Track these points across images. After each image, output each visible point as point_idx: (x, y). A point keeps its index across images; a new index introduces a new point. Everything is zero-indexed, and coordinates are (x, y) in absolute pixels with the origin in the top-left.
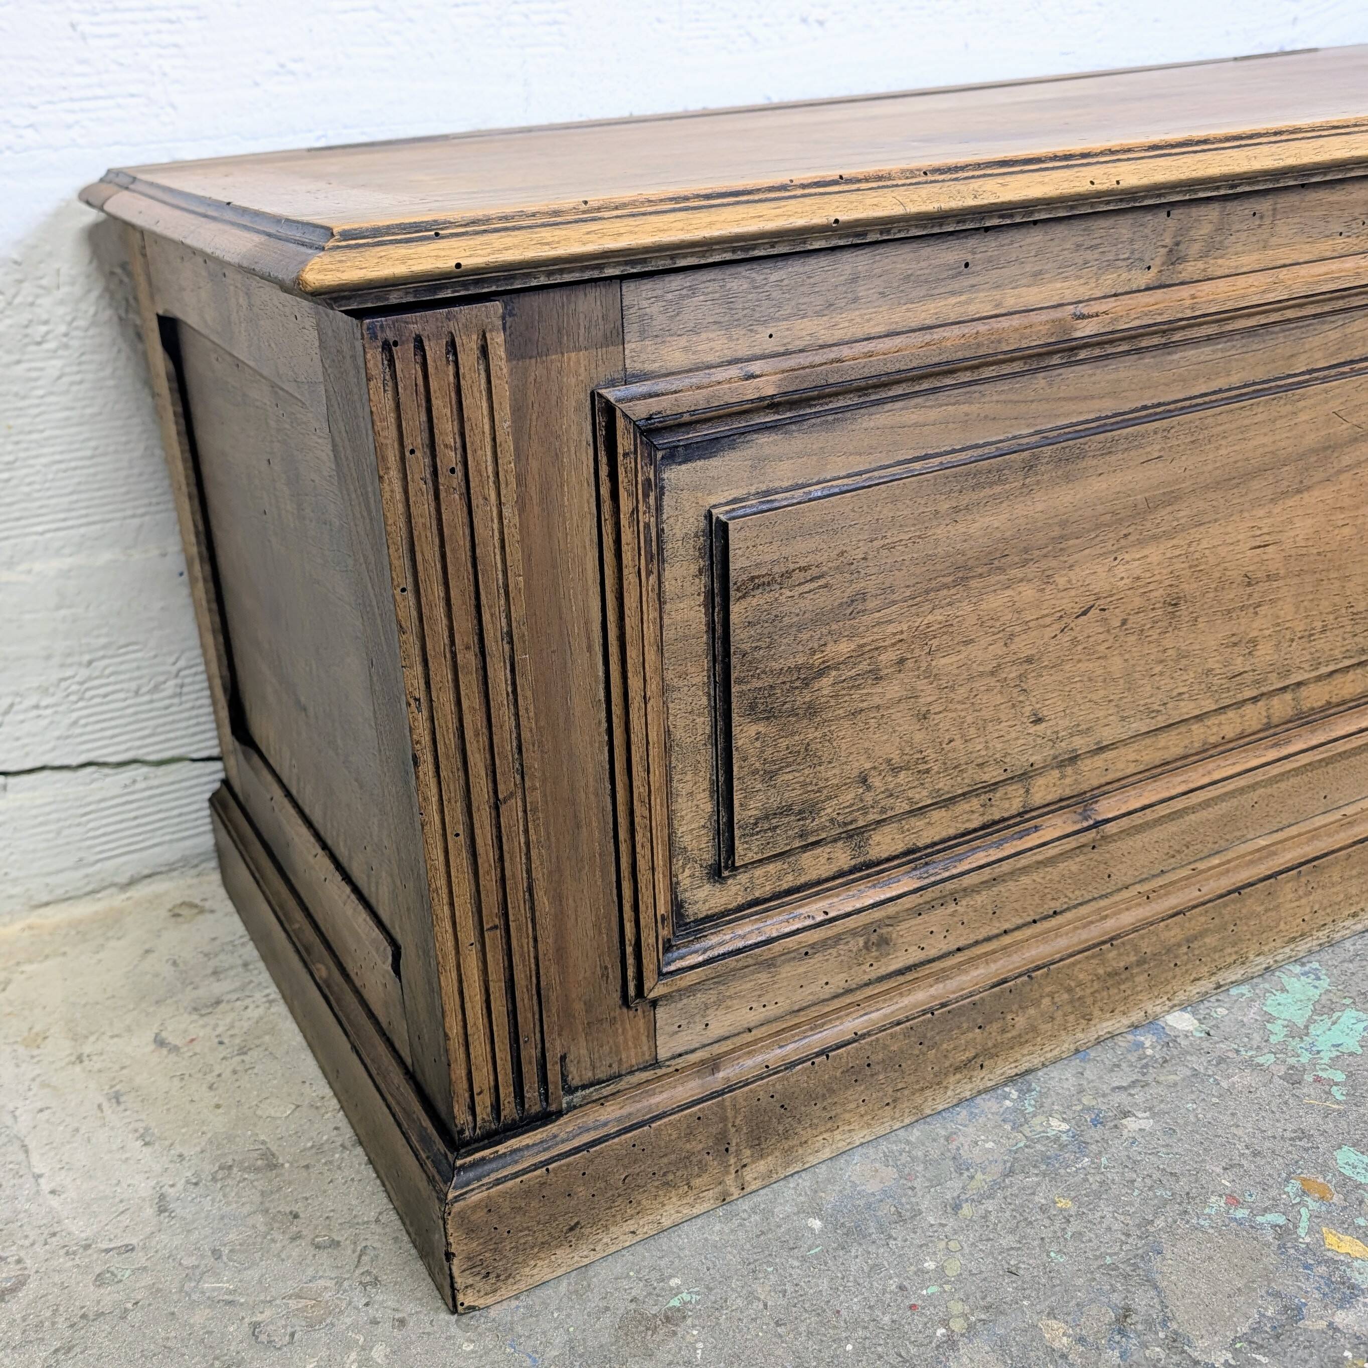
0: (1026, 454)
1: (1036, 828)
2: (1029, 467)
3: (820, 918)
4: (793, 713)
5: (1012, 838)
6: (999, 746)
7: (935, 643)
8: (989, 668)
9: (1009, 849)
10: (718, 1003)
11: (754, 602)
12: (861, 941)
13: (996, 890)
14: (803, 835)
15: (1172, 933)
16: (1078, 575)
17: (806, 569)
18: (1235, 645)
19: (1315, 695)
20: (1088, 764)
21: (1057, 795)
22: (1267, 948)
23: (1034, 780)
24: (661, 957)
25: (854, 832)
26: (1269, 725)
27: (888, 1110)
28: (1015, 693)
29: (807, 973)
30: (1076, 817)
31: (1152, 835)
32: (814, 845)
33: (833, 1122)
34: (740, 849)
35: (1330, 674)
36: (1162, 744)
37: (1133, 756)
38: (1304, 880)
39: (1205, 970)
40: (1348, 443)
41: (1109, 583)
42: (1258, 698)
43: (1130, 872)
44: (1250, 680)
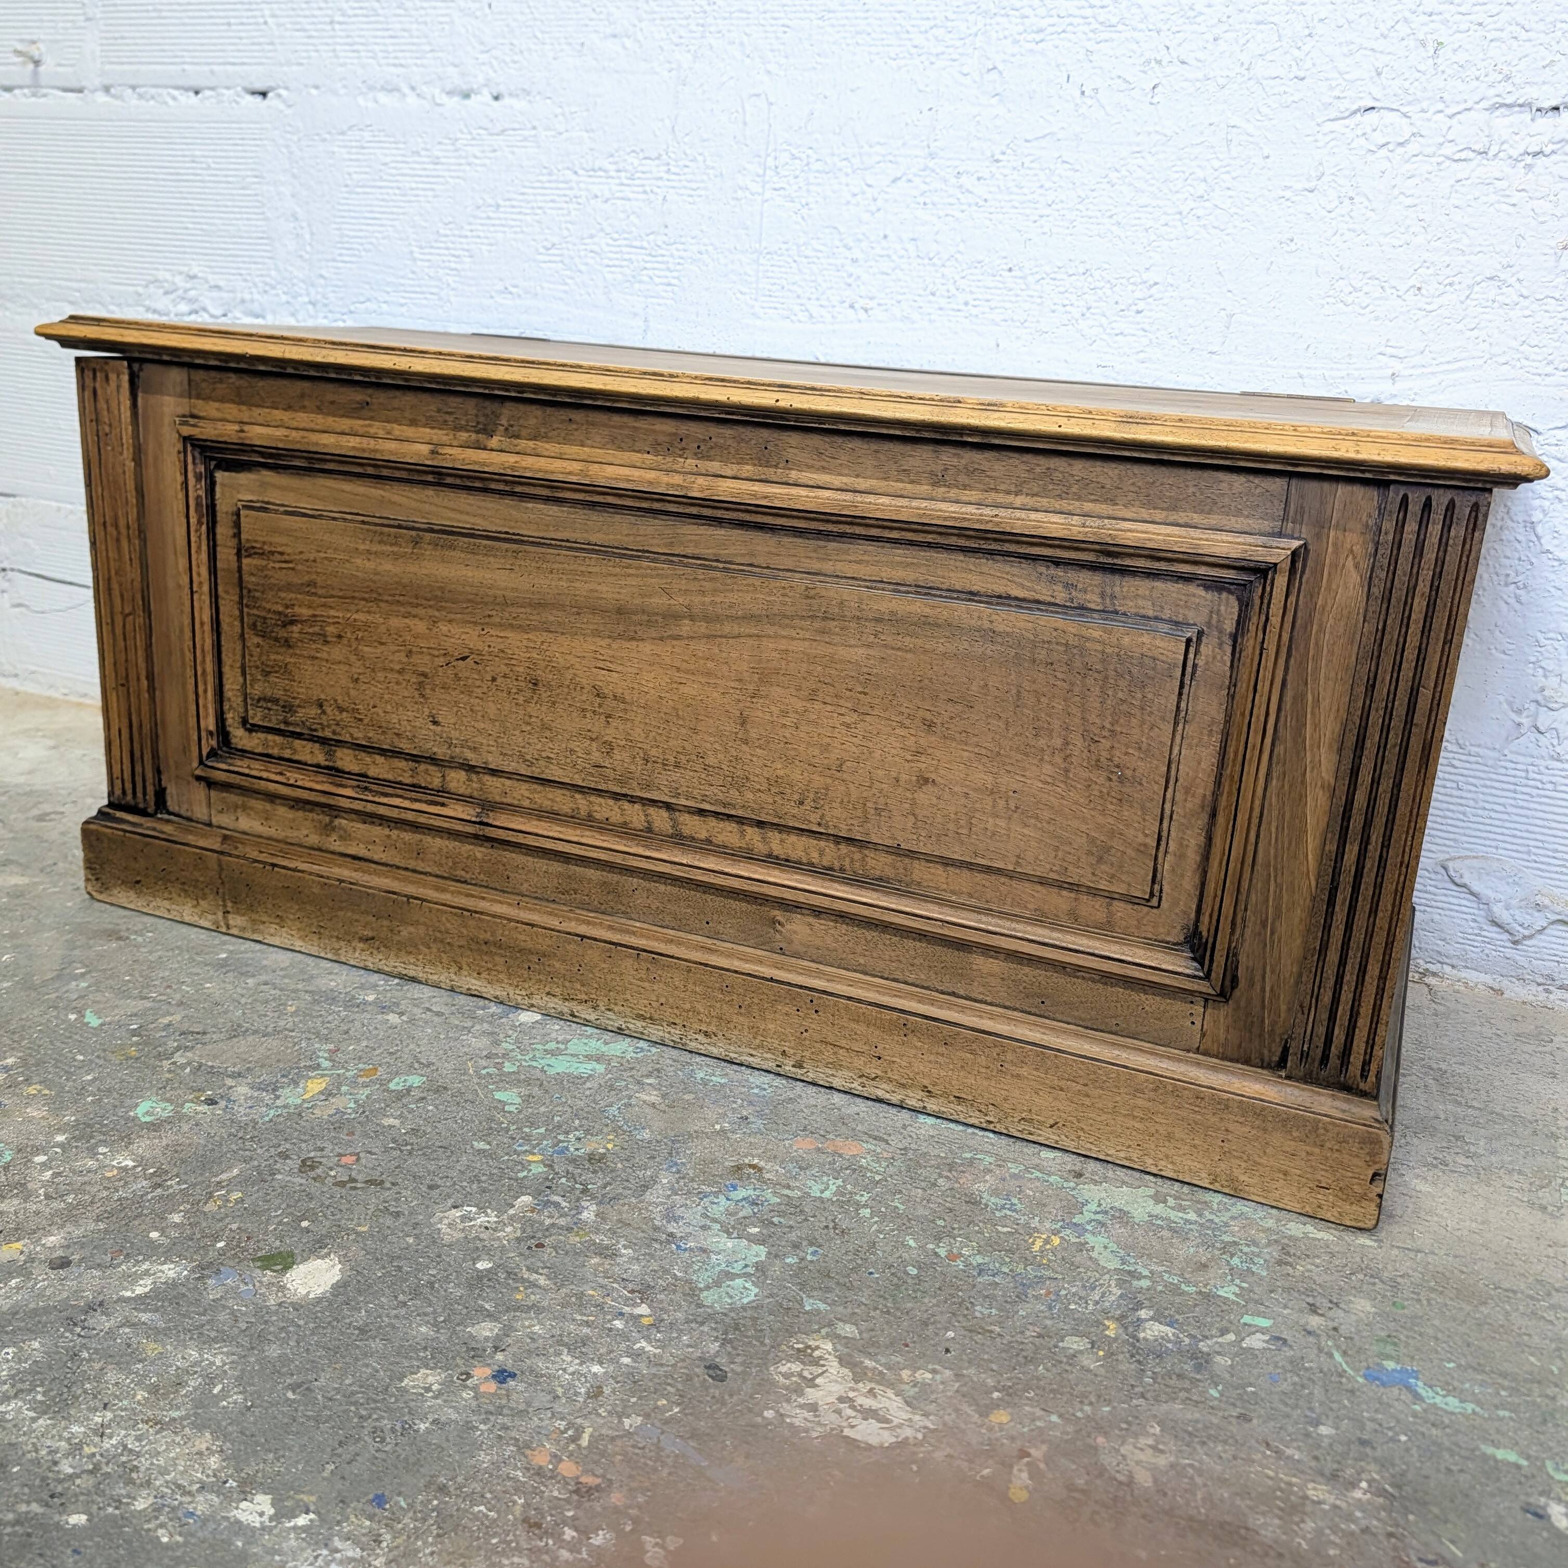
0: (414, 533)
1: (443, 805)
2: (416, 543)
3: (292, 782)
4: (276, 639)
5: (427, 802)
6: (409, 728)
7: (360, 634)
8: (397, 667)
9: (417, 806)
10: (244, 808)
11: (255, 562)
12: (327, 819)
13: (418, 837)
14: (286, 723)
15: (522, 937)
16: (456, 630)
17: (282, 554)
18: (592, 739)
19: (692, 825)
20: (488, 780)
21: (468, 792)
22: (616, 1009)
23: (448, 771)
24: (204, 753)
25: (323, 741)
26: (649, 830)
27: (315, 937)
28: (416, 694)
29: (294, 820)
30: (472, 812)
31: (541, 864)
32: (299, 736)
33: (281, 920)
34: (251, 712)
35: (701, 812)
36: (550, 796)
37: (527, 794)
38: (644, 965)
39: (558, 991)
40: (677, 617)
41: (480, 645)
42: (632, 799)
43: (526, 885)
44: (612, 776)
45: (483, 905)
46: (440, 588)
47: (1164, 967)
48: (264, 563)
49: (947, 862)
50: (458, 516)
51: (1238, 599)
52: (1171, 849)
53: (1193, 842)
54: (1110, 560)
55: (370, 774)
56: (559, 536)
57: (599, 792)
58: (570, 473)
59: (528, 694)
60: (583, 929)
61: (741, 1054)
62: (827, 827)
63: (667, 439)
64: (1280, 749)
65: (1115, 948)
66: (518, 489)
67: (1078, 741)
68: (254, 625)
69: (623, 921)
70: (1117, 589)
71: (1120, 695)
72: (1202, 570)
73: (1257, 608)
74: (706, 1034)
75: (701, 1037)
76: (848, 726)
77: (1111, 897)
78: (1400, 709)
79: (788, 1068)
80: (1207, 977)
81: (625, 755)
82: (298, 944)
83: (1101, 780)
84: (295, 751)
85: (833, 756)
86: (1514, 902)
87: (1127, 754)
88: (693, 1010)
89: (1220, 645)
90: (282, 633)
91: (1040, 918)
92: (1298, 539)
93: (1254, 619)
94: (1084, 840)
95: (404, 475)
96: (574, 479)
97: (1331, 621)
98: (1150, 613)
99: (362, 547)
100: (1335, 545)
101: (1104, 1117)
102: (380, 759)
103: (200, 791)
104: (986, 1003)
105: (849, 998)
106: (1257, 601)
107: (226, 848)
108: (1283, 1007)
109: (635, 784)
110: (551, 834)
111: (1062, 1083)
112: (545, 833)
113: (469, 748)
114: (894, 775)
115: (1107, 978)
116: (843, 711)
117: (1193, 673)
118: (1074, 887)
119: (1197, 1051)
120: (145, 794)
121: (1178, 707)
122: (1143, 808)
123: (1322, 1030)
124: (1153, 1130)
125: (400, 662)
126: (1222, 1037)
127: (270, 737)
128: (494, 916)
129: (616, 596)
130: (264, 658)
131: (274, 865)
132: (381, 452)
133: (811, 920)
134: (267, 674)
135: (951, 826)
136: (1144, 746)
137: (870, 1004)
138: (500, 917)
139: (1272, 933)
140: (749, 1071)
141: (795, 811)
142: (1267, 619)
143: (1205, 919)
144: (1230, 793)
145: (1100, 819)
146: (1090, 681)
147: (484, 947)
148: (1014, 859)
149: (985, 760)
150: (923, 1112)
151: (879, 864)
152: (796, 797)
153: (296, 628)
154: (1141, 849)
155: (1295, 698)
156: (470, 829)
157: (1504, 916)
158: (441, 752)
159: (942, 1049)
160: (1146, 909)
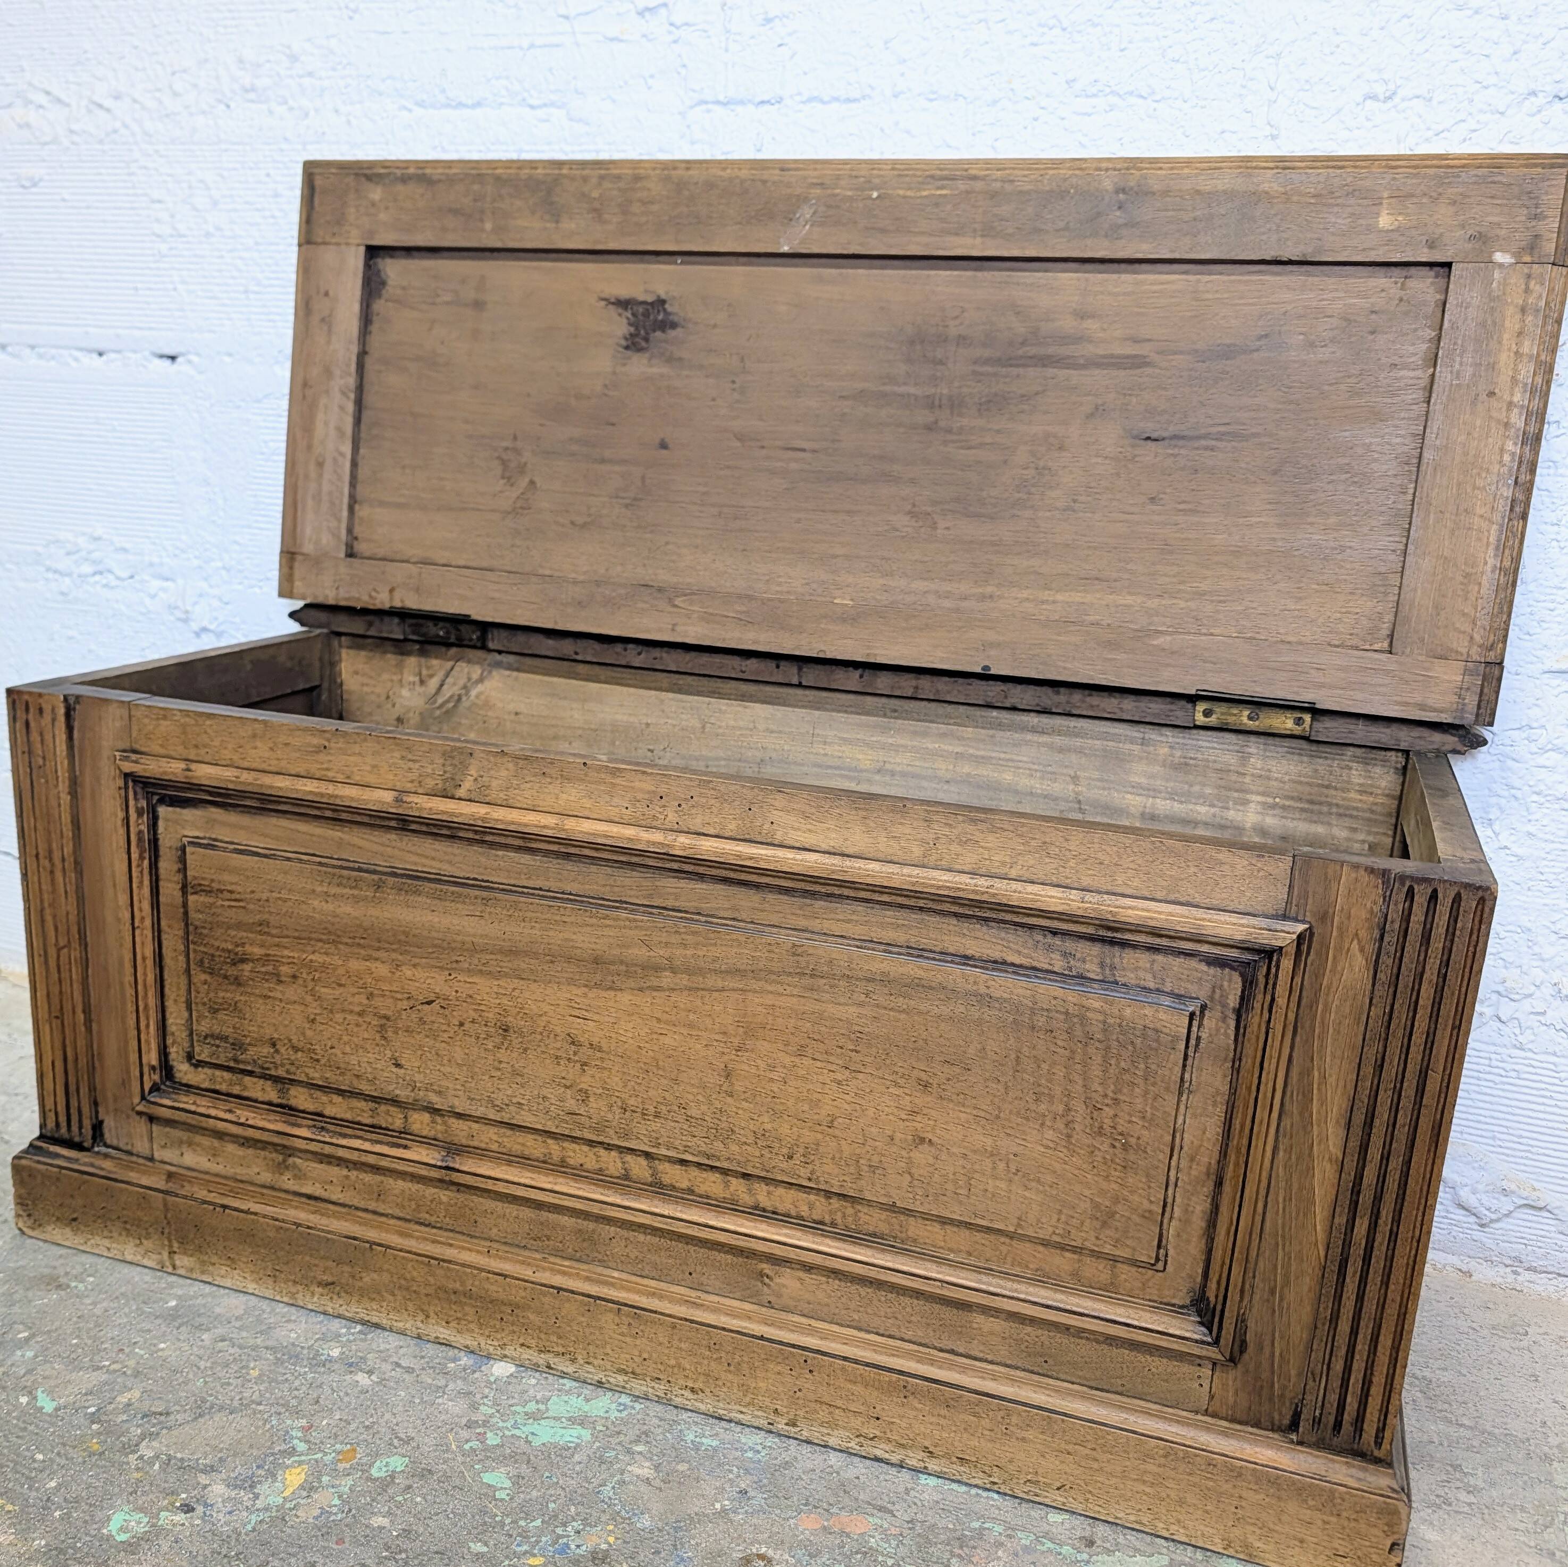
0: (376, 877)
1: (406, 1147)
2: (378, 887)
3: (242, 1120)
4: (226, 977)
5: (387, 1144)
6: (369, 1070)
7: (317, 975)
8: (357, 1009)
9: (378, 1148)
10: (190, 1144)
11: (202, 899)
12: (281, 1158)
13: (379, 1178)
14: (236, 1060)
15: (493, 1288)
16: (420, 974)
17: (231, 892)
18: (566, 1087)
19: (673, 1174)
20: (454, 1123)
21: (432, 1134)
22: (596, 1362)
23: (410, 1113)
24: (147, 1088)
25: (276, 1080)
26: (627, 1177)
27: (270, 1281)
28: (378, 1036)
29: (244, 1157)
30: (437, 1155)
31: (512, 1210)
32: (250, 1073)
33: (232, 1262)
34: (197, 1049)
35: (683, 1162)
36: (520, 1140)
37: (495, 1138)
38: (626, 1320)
39: (533, 1343)
40: (657, 969)
41: (446, 990)
42: (609, 1147)
43: (495, 1230)
44: (587, 1123)
45: (449, 1253)
46: (404, 932)
47: (1171, 1331)
48: (211, 900)
49: (944, 1221)
50: (424, 861)
51: (1242, 975)
52: (1176, 1215)
53: (1199, 1208)
54: (1110, 934)
55: (327, 1112)
56: (531, 884)
57: (574, 1139)
58: (544, 827)
59: (498, 1040)
60: (558, 1280)
61: (730, 1411)
62: (818, 1182)
63: (647, 796)
64: (1286, 1122)
65: (1121, 1310)
66: (489, 838)
67: (1079, 1107)
68: (202, 961)
69: (600, 1270)
70: (1117, 960)
71: (1123, 1064)
72: (1205, 948)
73: (1262, 986)
74: (693, 1390)
75: (687, 1393)
76: (839, 1083)
77: (1115, 1260)
78: (1409, 1090)
79: (781, 1426)
80: (1216, 1342)
81: (602, 1104)
82: (251, 1287)
83: (1105, 1147)
84: (245, 1088)
85: (824, 1112)
86: (1480, 1187)
87: (1130, 1122)
88: (679, 1366)
89: (1224, 1019)
90: (232, 971)
91: (1042, 1279)
92: (1303, 922)
93: (1260, 997)
94: (1088, 1205)
95: (366, 820)
96: (549, 833)
97: (1336, 1002)
98: (1152, 985)
99: (319, 889)
100: (1340, 928)
101: (1113, 1481)
102: (337, 1099)
103: (141, 1126)
104: (986, 1361)
105: (845, 1359)
106: (1262, 980)
107: (171, 1186)
108: (1293, 1372)
109: (612, 1132)
110: (522, 1181)
111: (1070, 1447)
112: (516, 1180)
113: (434, 1091)
114: (890, 1133)
115: (1110, 1340)
116: (833, 1067)
117: (1197, 1045)
118: (1076, 1250)
119: (1206, 1413)
120: (80, 1128)
121: (1182, 1079)
122: (1148, 1176)
123: (1333, 1398)
124: (1164, 1495)
125: (360, 1004)
126: (1231, 1400)
127: (218, 1073)
128: (463, 1265)
129: (593, 946)
130: (212, 995)
131: (225, 1207)
132: (341, 797)
133: (801, 1274)
134: (216, 1011)
135: (950, 1186)
136: (1148, 1115)
137: (868, 1365)
138: (469, 1266)
139: (1281, 1299)
140: (739, 1428)
141: (784, 1165)
142: (1273, 1000)
143: (1212, 1285)
144: (1237, 1164)
145: (1104, 1185)
146: (1091, 1050)
147: (453, 1297)
148: (1015, 1221)
149: (983, 1122)
150: (925, 1471)
151: (874, 1220)
152: (785, 1151)
153: (247, 967)
154: (1146, 1216)
155: (1301, 1074)
156: (435, 1174)
157: (1472, 1201)
158: (403, 1094)
159: (944, 1412)
160: (1150, 1272)
